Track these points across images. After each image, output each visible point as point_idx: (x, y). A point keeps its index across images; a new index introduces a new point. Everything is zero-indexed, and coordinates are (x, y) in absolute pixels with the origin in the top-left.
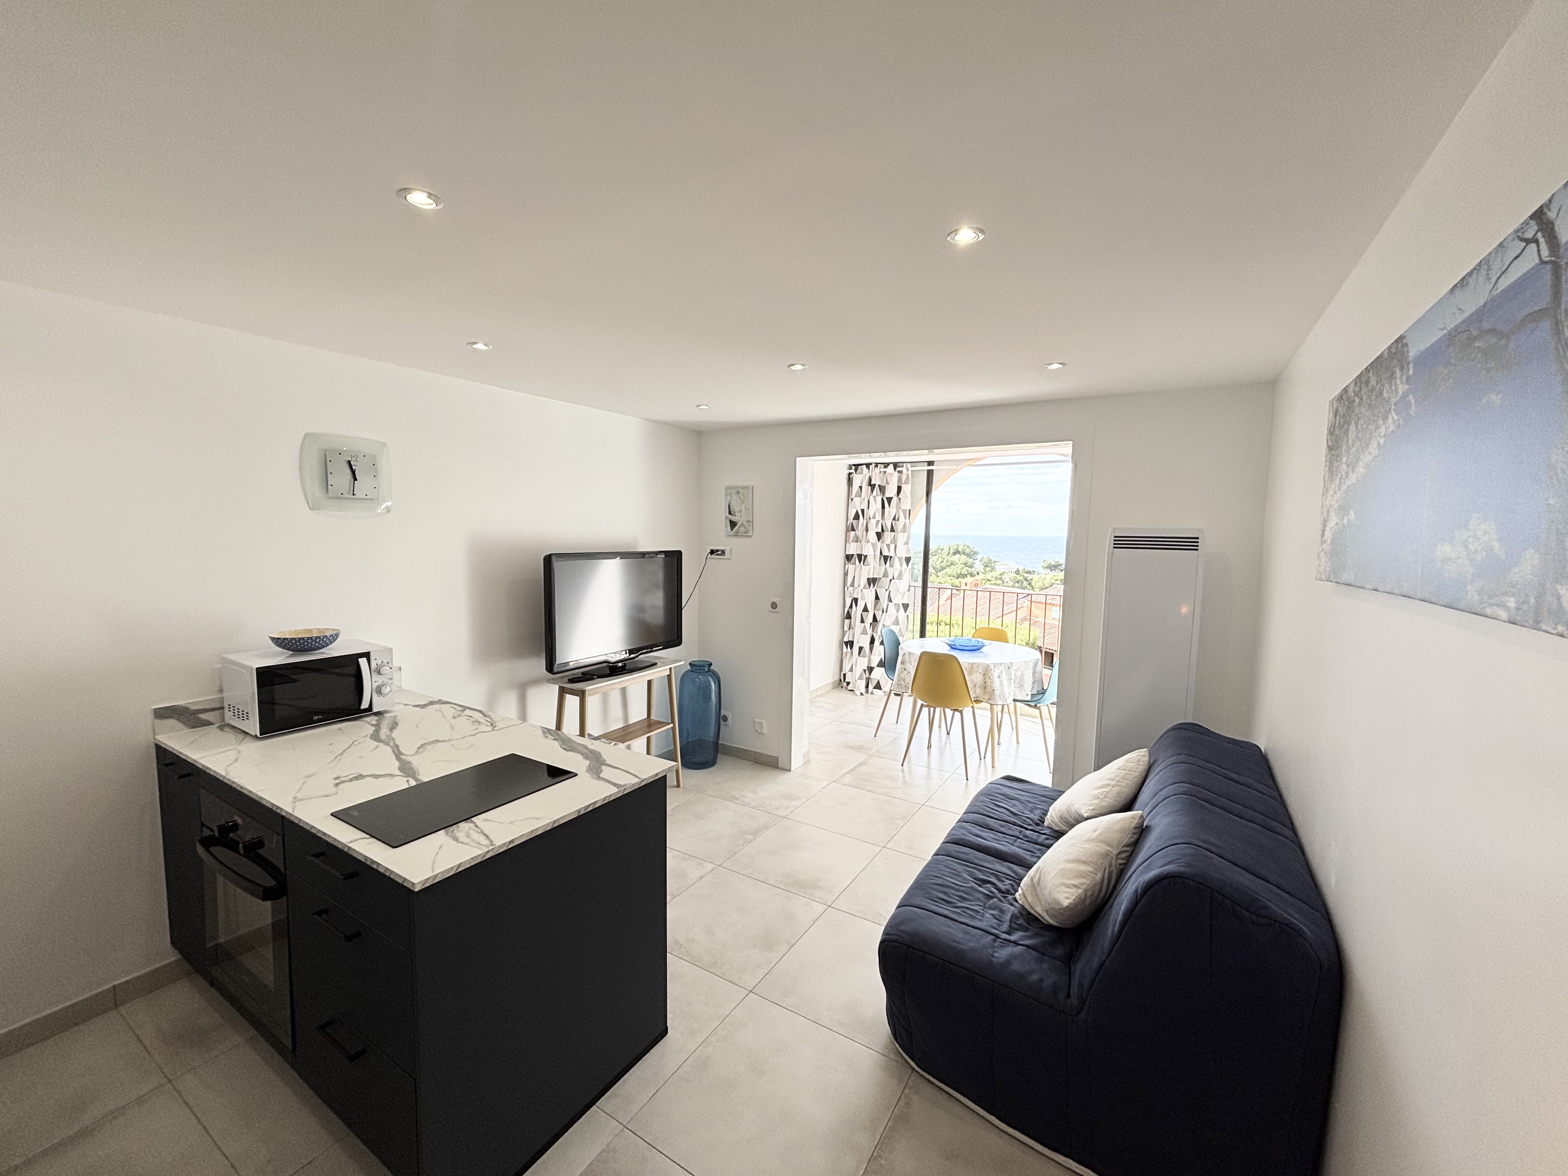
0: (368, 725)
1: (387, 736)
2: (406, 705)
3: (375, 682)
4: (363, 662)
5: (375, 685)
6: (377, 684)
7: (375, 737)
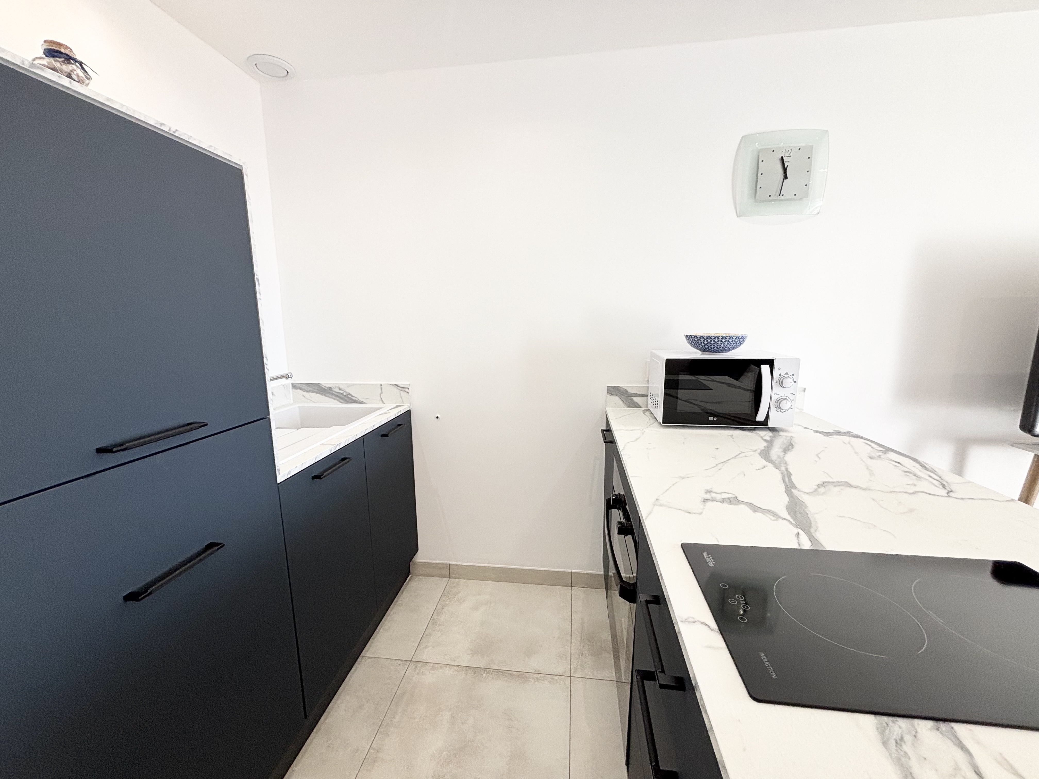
0: (760, 439)
1: (779, 457)
2: (805, 428)
3: (776, 394)
4: (765, 369)
5: (774, 398)
6: (777, 396)
7: (765, 454)
